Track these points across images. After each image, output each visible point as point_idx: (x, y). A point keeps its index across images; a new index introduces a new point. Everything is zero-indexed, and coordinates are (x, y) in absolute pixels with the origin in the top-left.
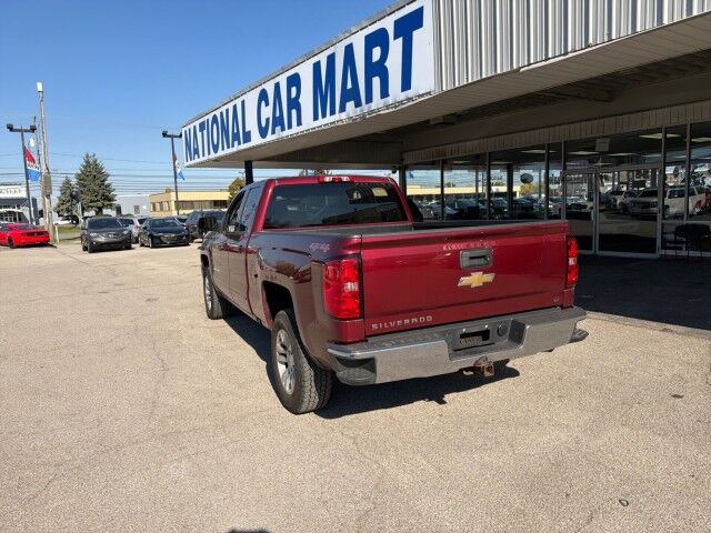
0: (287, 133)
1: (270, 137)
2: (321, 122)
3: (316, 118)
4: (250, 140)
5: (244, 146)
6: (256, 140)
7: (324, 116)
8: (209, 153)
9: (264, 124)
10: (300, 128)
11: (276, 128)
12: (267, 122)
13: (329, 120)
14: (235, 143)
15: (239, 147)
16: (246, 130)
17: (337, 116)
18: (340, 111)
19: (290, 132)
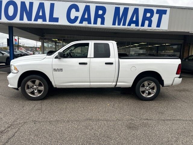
0: (92, 25)
1: (77, 24)
2: (116, 26)
3: (114, 24)
4: (57, 21)
5: (48, 23)
6: (63, 22)
7: (119, 24)
9: (72, 17)
10: (103, 26)
11: (84, 22)
12: (76, 18)
13: (121, 26)
14: (39, 20)
15: (44, 23)
16: (54, 17)
17: (126, 27)
18: (128, 25)
19: (95, 25)
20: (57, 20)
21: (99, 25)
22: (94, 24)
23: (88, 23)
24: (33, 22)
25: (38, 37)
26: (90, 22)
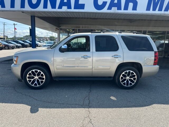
0: (122, 11)
1: (105, 10)
2: (151, 12)
3: (148, 9)
4: (83, 8)
5: (73, 10)
6: (90, 8)
7: (154, 9)
8: (23, 6)
9: (100, 3)
10: (135, 12)
11: (113, 8)
12: (105, 3)
13: (157, 12)
14: (63, 7)
15: (69, 10)
16: (79, 3)
17: (163, 12)
18: (164, 11)
19: (126, 12)
20: (82, 6)
21: (130, 10)
22: (124, 9)
23: (118, 9)
24: (57, 10)
25: (55, 27)
26: (119, 8)
